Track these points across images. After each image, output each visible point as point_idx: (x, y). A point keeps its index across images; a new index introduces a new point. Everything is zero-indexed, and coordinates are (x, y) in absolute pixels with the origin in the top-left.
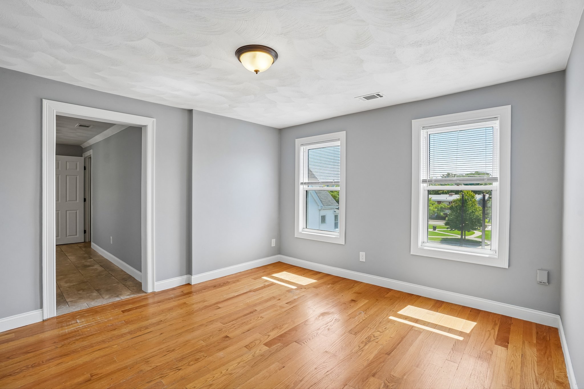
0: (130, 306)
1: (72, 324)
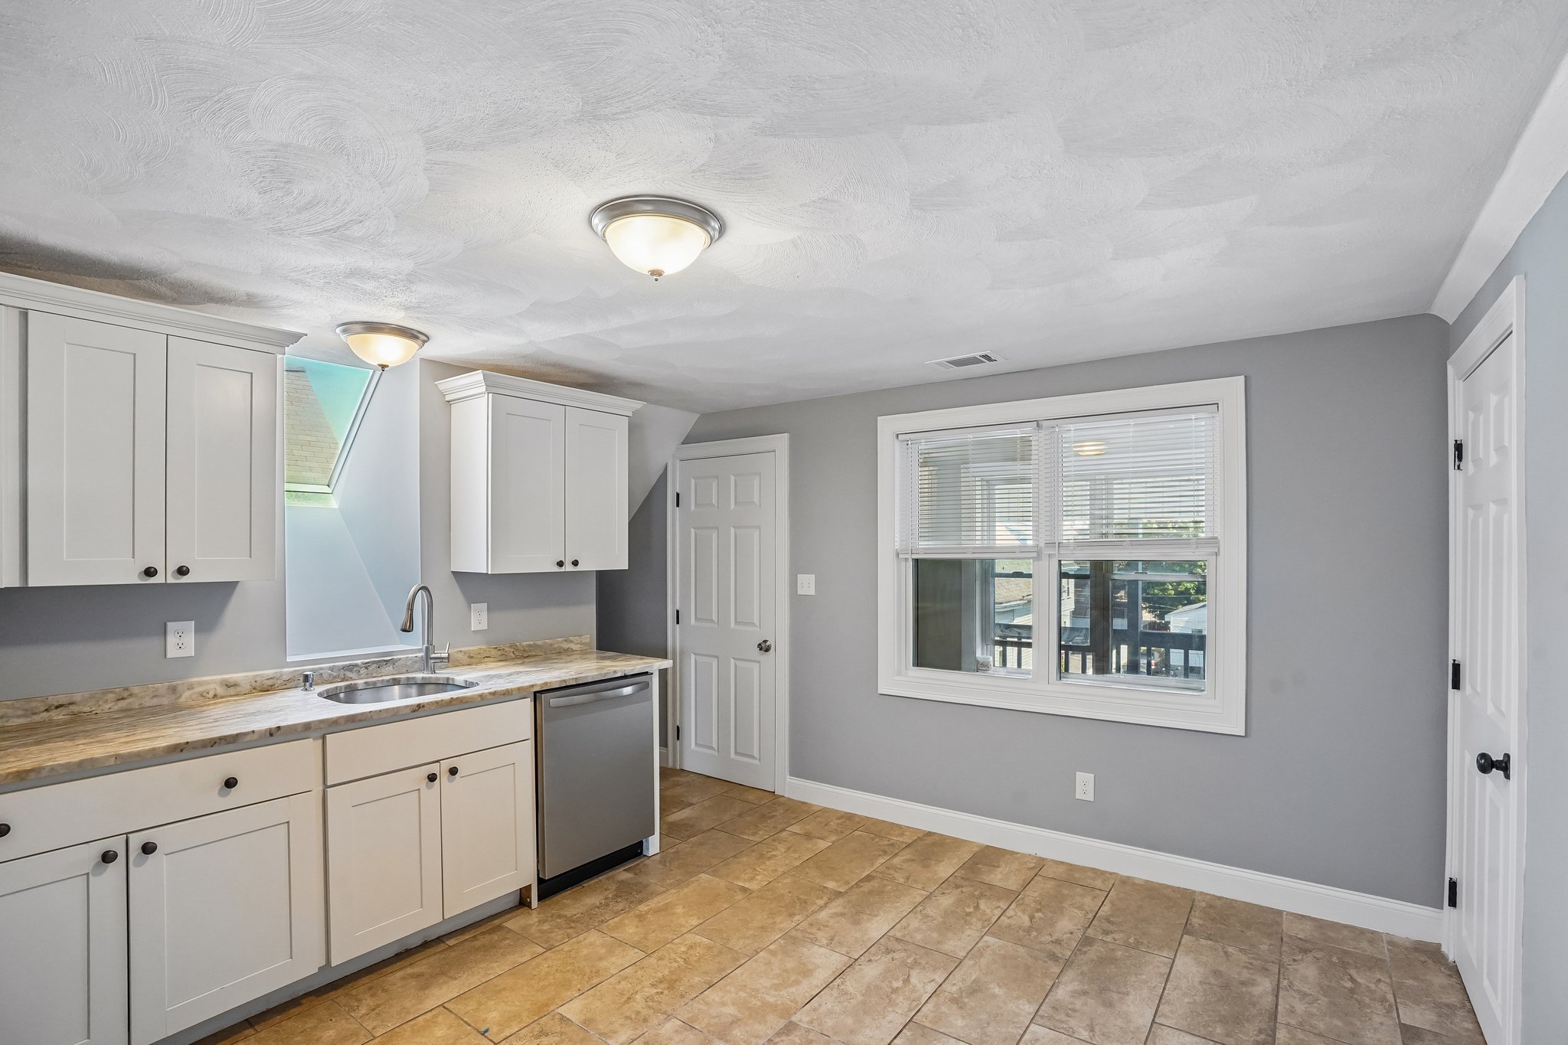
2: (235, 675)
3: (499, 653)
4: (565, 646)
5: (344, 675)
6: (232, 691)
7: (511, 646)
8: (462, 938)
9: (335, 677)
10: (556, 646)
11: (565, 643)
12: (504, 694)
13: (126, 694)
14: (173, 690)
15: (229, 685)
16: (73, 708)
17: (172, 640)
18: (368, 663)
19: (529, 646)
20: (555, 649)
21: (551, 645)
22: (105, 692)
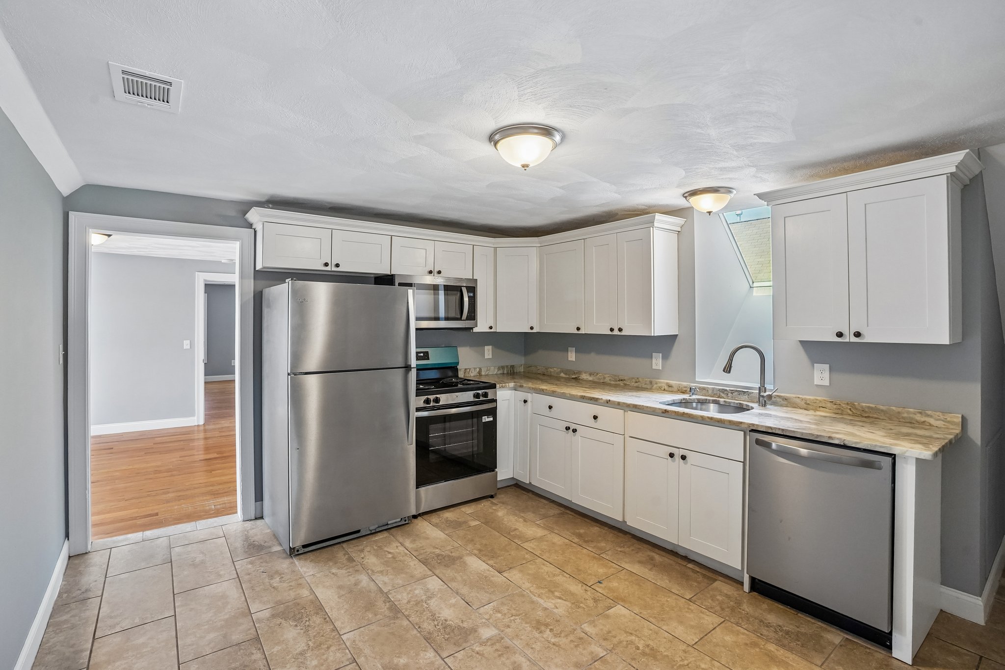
0: (139, 522)
1: (220, 504)
2: (671, 382)
3: (835, 406)
4: (918, 417)
5: (720, 394)
6: (670, 389)
7: (848, 404)
8: (698, 569)
9: (715, 394)
10: (905, 415)
11: (919, 415)
12: (718, 421)
13: (637, 381)
14: (651, 382)
15: (670, 386)
16: (625, 382)
17: (654, 361)
18: (733, 390)
19: (869, 407)
20: (903, 418)
21: (899, 413)
22: (633, 378)
